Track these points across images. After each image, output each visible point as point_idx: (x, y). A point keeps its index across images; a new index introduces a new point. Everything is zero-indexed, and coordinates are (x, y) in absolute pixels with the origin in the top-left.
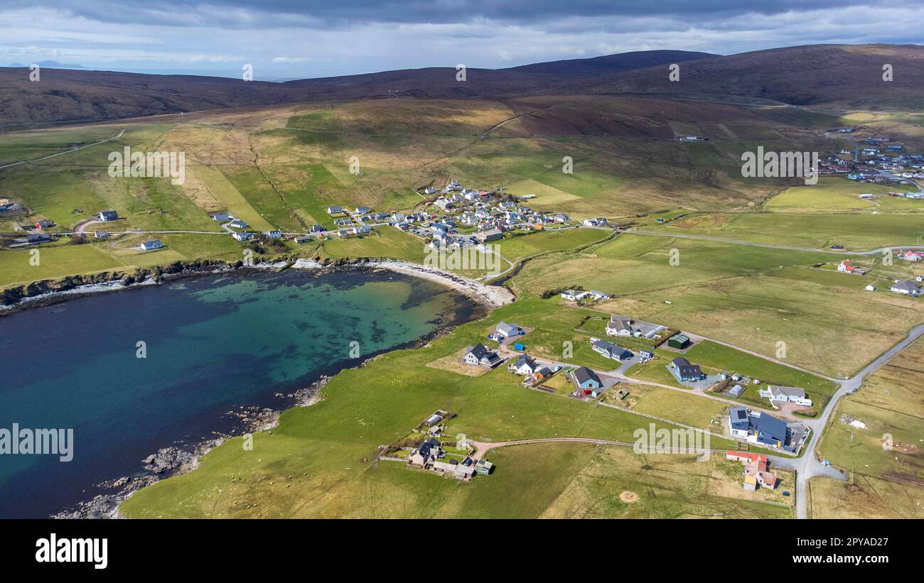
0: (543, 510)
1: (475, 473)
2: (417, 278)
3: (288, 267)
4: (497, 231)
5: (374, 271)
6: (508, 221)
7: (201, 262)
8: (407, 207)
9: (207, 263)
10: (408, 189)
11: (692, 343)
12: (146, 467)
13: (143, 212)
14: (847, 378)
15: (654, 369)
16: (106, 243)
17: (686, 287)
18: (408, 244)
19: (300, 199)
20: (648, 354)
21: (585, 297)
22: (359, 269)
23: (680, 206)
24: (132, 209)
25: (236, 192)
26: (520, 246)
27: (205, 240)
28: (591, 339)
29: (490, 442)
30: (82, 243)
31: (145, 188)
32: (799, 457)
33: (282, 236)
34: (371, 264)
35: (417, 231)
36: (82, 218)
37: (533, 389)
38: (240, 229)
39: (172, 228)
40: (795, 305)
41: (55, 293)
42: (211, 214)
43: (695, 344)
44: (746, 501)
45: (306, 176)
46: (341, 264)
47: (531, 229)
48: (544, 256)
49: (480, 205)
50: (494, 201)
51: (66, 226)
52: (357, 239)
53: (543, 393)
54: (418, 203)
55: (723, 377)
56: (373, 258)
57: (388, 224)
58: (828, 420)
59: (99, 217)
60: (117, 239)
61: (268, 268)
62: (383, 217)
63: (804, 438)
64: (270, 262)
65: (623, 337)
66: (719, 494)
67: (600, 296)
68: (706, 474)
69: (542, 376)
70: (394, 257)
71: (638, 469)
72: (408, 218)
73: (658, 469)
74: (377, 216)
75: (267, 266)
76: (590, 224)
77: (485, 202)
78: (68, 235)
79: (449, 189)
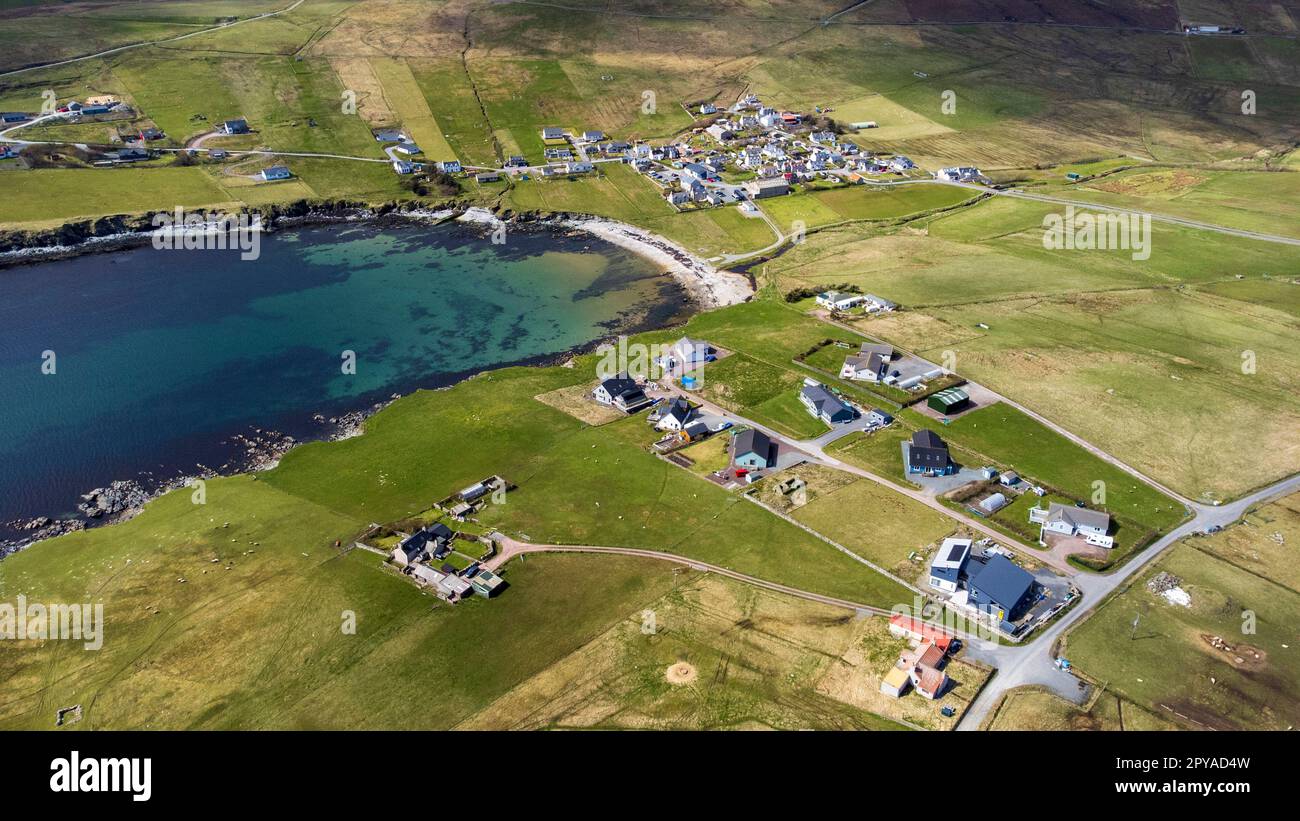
0: (532, 675)
1: (469, 592)
2: (625, 250)
3: (452, 218)
4: (782, 182)
5: (570, 234)
6: (809, 166)
7: (335, 203)
8: (663, 134)
9: (342, 204)
10: (675, 105)
11: (973, 405)
12: (80, 507)
13: (285, 123)
14: (1215, 503)
15: (880, 445)
16: (220, 167)
17: (1035, 301)
18: (638, 196)
19: (509, 115)
20: (882, 418)
21: (853, 305)
22: (549, 229)
23: (1123, 152)
24: (271, 119)
25: (421, 100)
26: (812, 207)
27: (354, 170)
28: (806, 381)
29: (528, 542)
30: (188, 165)
31: (296, 88)
32: (1022, 643)
33: (462, 169)
34: (570, 223)
35: (660, 174)
36: (199, 129)
37: (661, 457)
38: (407, 155)
39: (315, 149)
40: (1210, 351)
41: (132, 234)
42: (375, 131)
43: (981, 406)
44: (872, 714)
45: (528, 79)
46: (526, 220)
47: (842, 180)
48: (841, 228)
49: (777, 136)
50: (803, 131)
51: (176, 138)
52: (567, 182)
53: (671, 466)
54: (682, 128)
55: (986, 475)
56: (574, 214)
57: (621, 159)
58: (1126, 580)
59: (224, 128)
60: (235, 162)
61: (424, 218)
62: (618, 149)
63: (1055, 609)
64: (429, 210)
65: (861, 384)
66: (832, 695)
67: (878, 306)
68: (836, 652)
69: (688, 437)
70: (607, 213)
71: (727, 624)
72: (654, 153)
73: (761, 631)
74: (610, 146)
75: (425, 215)
76: (947, 177)
77: (789, 131)
78: (174, 152)
79: (739, 108)
